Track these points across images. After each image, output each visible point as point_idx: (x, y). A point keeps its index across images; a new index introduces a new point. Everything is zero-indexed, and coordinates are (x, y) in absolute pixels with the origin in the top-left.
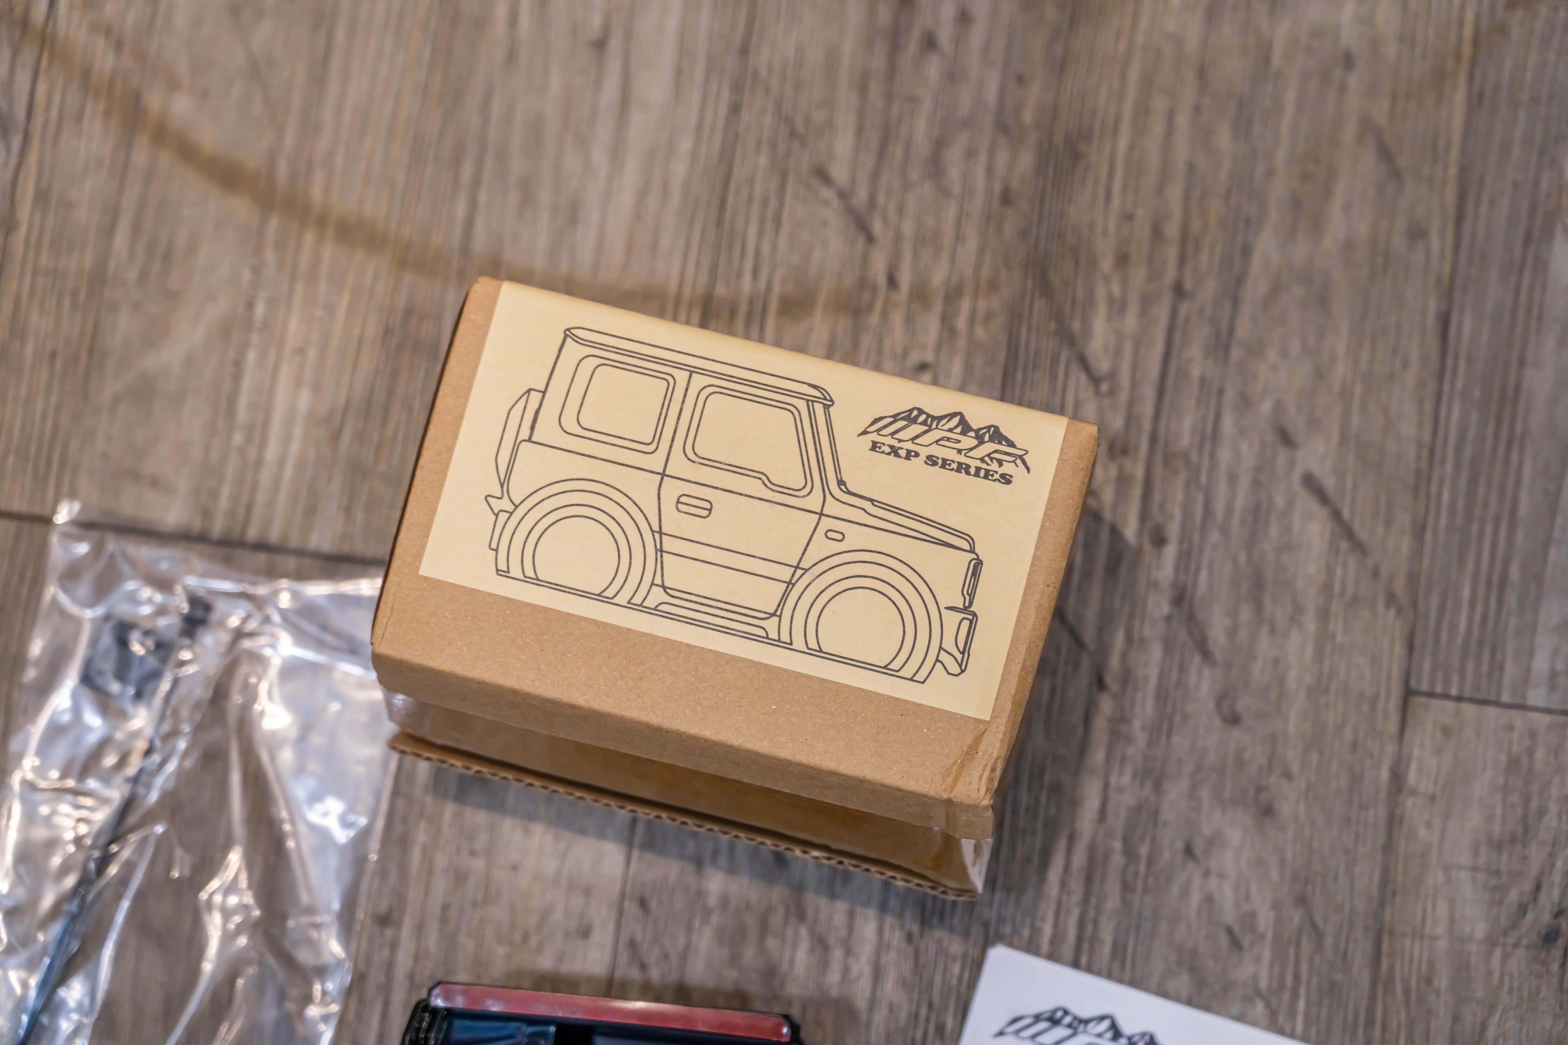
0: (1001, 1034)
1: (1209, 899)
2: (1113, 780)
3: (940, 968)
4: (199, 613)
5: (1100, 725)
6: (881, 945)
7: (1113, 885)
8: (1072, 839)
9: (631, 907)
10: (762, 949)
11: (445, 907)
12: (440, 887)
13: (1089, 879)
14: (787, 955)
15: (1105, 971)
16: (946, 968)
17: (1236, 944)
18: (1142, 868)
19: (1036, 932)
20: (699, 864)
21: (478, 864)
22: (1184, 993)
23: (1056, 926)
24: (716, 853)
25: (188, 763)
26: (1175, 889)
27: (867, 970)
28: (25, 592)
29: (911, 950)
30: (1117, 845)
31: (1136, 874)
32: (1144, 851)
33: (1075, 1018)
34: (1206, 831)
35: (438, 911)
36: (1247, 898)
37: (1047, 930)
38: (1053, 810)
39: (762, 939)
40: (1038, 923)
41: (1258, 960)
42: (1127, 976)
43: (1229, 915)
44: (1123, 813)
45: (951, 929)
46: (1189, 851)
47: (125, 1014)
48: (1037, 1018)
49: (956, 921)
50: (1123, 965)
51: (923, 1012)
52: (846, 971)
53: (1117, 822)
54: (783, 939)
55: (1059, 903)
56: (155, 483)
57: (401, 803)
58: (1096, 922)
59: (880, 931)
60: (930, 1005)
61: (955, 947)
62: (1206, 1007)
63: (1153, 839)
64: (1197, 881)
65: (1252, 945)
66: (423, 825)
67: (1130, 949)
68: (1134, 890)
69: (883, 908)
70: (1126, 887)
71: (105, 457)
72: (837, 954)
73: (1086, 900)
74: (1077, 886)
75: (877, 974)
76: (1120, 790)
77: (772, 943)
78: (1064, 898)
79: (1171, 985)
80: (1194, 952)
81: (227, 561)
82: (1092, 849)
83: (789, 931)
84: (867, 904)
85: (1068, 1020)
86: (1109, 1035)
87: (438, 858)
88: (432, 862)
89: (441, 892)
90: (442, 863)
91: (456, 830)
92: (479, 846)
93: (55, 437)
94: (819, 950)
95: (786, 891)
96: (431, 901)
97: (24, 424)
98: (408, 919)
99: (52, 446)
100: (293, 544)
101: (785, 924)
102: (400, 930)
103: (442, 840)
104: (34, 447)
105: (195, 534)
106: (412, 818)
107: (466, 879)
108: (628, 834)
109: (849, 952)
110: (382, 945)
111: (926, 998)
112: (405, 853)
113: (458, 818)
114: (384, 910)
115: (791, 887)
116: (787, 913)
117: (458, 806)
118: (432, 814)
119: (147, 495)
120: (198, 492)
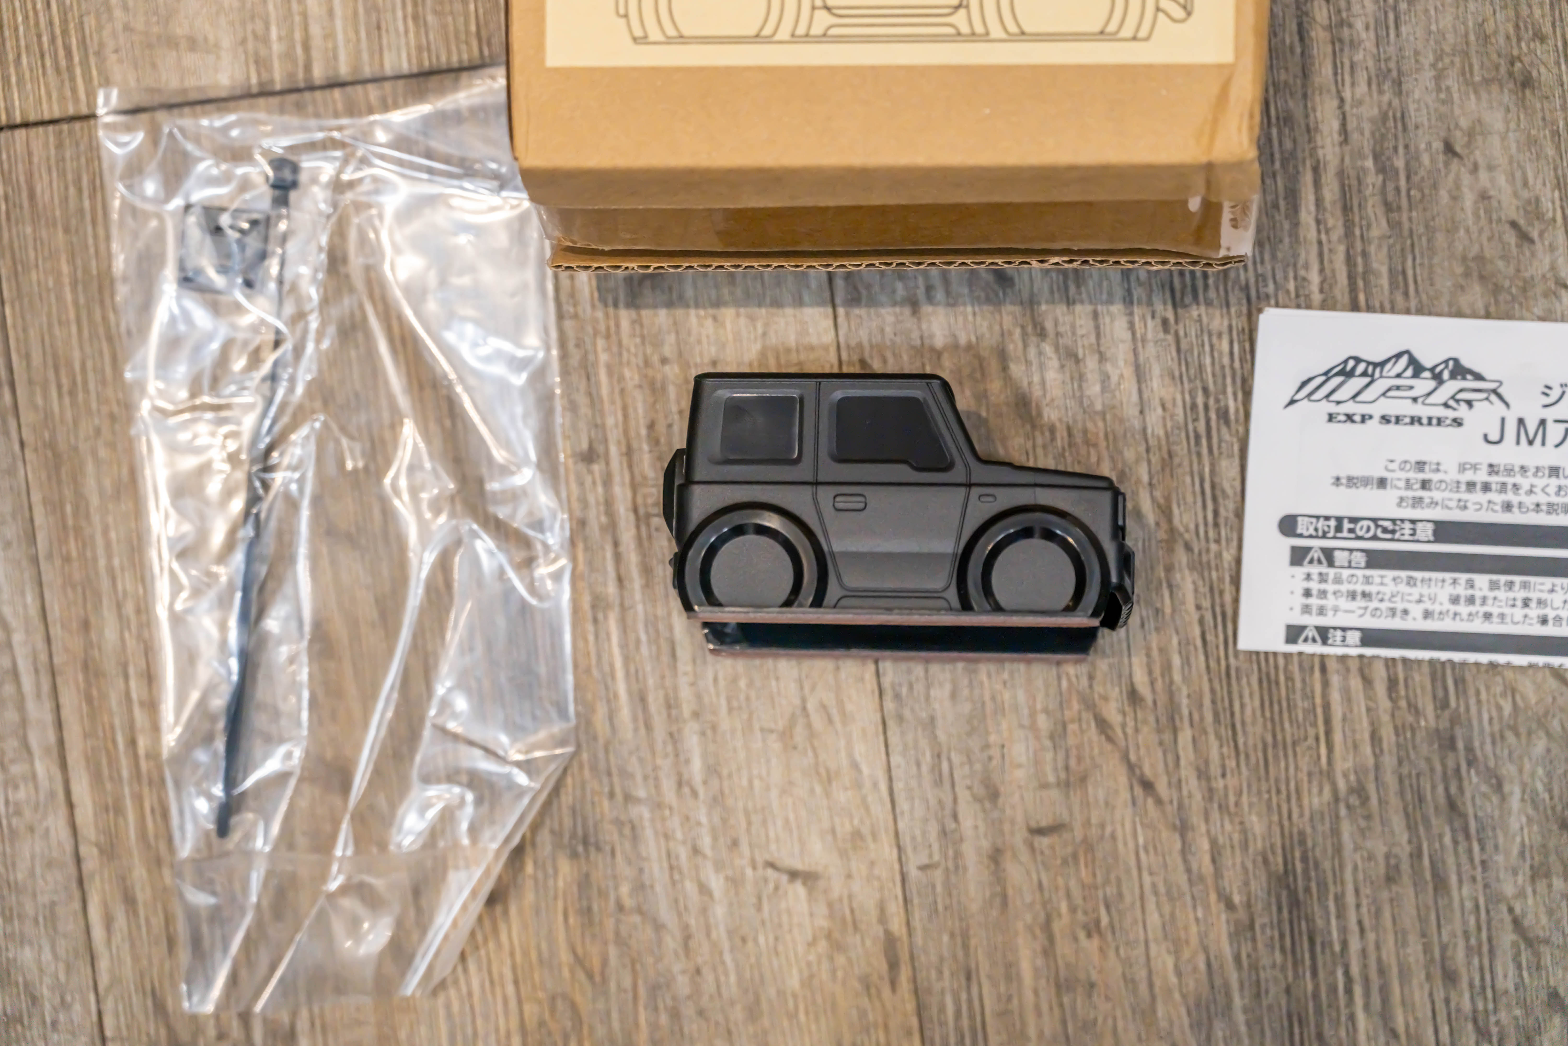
0: (1292, 402)
1: (1484, 196)
2: (1347, 94)
3: (1207, 348)
4: (287, 175)
5: (1319, 35)
6: (1137, 341)
7: (1373, 208)
8: (1316, 170)
10: (1006, 379)
11: (651, 426)
12: (639, 405)
13: (1346, 209)
14: (1036, 379)
15: (1387, 306)
16: (1212, 347)
17: (1525, 237)
18: (1403, 182)
19: (1302, 282)
20: (914, 305)
22: (1480, 306)
23: (1322, 270)
24: (929, 289)
25: (325, 345)
26: (1444, 196)
27: (1128, 372)
28: (87, 204)
29: (1170, 338)
30: (1369, 163)
31: (1398, 189)
32: (1400, 163)
33: (1369, 363)
34: (1464, 123)
35: (643, 432)
36: (1525, 184)
37: (1315, 278)
38: (1288, 145)
39: (1004, 368)
40: (1302, 273)
41: (1552, 248)
42: (1413, 304)
43: (1510, 208)
44: (1367, 127)
45: (1209, 303)
46: (1449, 149)
47: (339, 629)
48: (1328, 375)
49: (1212, 294)
50: (1406, 294)
51: (1200, 400)
52: (1105, 379)
53: (1363, 140)
54: (1028, 363)
55: (1320, 243)
56: (193, 44)
57: (568, 324)
58: (1365, 254)
59: (1132, 326)
60: (1205, 390)
61: (1218, 321)
62: (1508, 316)
63: (1406, 147)
64: (1466, 179)
65: (1541, 235)
66: (601, 343)
67: (1410, 273)
68: (1399, 208)
69: (1128, 300)
70: (1388, 207)
71: (127, 28)
72: (1091, 364)
73: (1348, 233)
74: (1335, 221)
75: (1140, 374)
76: (1359, 103)
77: (1015, 370)
78: (1323, 237)
79: (1464, 301)
80: (1480, 259)
81: (300, 108)
82: (1341, 174)
83: (1032, 352)
84: (1110, 301)
85: (1361, 367)
86: (1409, 373)
87: (627, 373)
88: (621, 378)
89: (640, 411)
90: (632, 379)
91: (638, 340)
92: (668, 350)
93: (64, 22)
94: (1070, 364)
95: (1017, 309)
96: (632, 423)
97: (26, 17)
98: (613, 450)
99: (65, 32)
100: (367, 71)
101: (1025, 346)
102: (607, 464)
103: (625, 354)
104: (45, 39)
105: (255, 90)
106: (587, 339)
107: (664, 389)
108: (827, 294)
109: (1102, 358)
110: (594, 483)
111: (1198, 383)
112: (588, 378)
113: (637, 327)
114: (585, 446)
115: (1022, 303)
116: (1024, 334)
117: (633, 313)
118: (608, 328)
119: (190, 59)
120: (244, 41)
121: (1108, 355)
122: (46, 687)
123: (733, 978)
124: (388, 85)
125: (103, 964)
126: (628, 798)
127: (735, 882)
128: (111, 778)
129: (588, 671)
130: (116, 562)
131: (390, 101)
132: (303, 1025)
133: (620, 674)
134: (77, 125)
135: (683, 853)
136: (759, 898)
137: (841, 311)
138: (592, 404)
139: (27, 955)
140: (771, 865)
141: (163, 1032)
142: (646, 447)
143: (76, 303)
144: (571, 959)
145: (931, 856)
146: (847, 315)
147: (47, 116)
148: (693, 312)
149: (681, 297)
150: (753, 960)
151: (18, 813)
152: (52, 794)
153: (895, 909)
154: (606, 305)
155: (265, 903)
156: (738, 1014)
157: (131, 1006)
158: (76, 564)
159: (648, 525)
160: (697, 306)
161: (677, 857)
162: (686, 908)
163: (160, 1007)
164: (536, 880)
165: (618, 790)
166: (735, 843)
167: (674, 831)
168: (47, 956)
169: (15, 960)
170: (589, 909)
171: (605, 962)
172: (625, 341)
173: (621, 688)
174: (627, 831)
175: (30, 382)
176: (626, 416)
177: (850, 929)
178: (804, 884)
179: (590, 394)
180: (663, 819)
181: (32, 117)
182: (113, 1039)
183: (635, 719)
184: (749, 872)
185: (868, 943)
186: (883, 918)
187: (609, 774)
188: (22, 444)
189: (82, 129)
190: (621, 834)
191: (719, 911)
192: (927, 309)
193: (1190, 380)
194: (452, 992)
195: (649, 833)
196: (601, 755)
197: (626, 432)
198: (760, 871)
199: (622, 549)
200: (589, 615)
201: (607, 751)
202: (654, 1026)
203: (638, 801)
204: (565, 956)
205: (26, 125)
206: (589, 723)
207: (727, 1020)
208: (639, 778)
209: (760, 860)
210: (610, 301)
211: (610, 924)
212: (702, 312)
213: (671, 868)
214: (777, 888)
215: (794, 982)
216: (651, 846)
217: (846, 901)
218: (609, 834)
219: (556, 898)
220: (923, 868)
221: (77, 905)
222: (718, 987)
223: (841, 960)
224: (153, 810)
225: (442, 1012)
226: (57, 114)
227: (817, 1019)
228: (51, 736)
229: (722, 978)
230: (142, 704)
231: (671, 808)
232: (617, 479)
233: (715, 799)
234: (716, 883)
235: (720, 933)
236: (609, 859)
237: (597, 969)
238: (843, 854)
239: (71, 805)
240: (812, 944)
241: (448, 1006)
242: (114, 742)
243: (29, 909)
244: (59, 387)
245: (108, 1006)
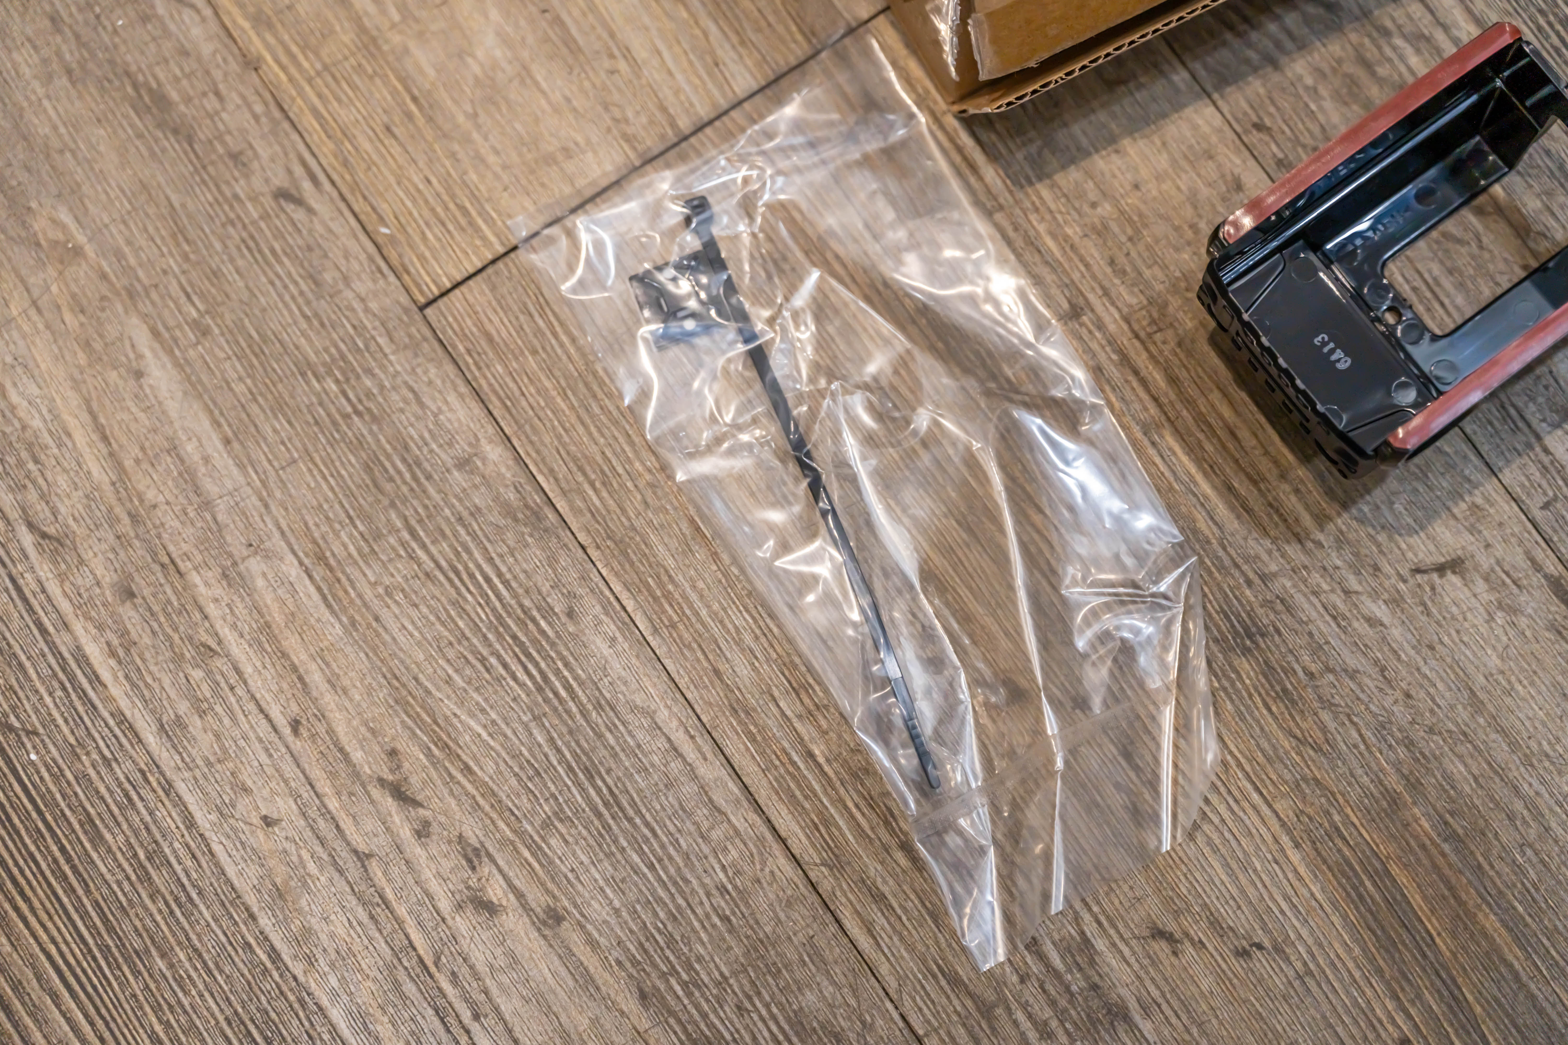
9: (1254, 138)
10: (1381, 81)
11: (1112, 262)
12: (1092, 251)
14: (1403, 69)
20: (1272, 62)
21: (1106, 209)
24: (1278, 45)
28: (540, 322)
35: (1108, 270)
39: (1373, 74)
47: (938, 561)
51: (1542, 21)
54: (1389, 60)
56: (567, 153)
66: (1033, 217)
71: (505, 167)
77: (1382, 71)
81: (683, 158)
83: (1387, 50)
87: (1069, 231)
88: (1066, 238)
89: (1096, 255)
90: (1076, 233)
91: (1063, 200)
92: (1092, 196)
93: (449, 190)
94: (1423, 45)
95: (1356, 25)
96: (1095, 268)
97: (414, 201)
98: (1091, 297)
99: (453, 197)
100: (724, 104)
101: (1379, 48)
102: (1093, 310)
103: (1059, 217)
104: (439, 210)
105: (637, 163)
106: (1020, 221)
107: (1106, 227)
108: (1197, 88)
109: (1446, 28)
110: (1090, 332)
111: (1533, 9)
112: (1039, 251)
113: (1056, 190)
114: (1066, 306)
115: (1357, 19)
116: (1373, 40)
117: (1048, 181)
118: (1033, 203)
119: (570, 167)
120: (609, 130)
121: (1448, 22)
122: (707, 749)
123: (1440, 686)
124: (746, 105)
125: (884, 969)
126: (1264, 578)
127: (1395, 602)
128: (806, 797)
129: (1171, 488)
130: (716, 607)
131: (755, 116)
132: (1091, 928)
133: (1199, 478)
134: (500, 265)
135: (1337, 600)
136: (1424, 604)
137: (1216, 96)
138: (1054, 270)
139: (810, 998)
140: (1418, 571)
141: (969, 1003)
142: (1117, 281)
143: (572, 407)
144: (1294, 743)
145: (1545, 493)
146: (1222, 97)
147: (471, 270)
148: (1096, 157)
149: (1079, 149)
150: (1449, 660)
151: (738, 873)
152: (761, 839)
153: (1542, 554)
154: (1022, 187)
155: (999, 836)
156: (1463, 714)
157: (928, 995)
158: (681, 626)
159: (1155, 343)
160: (1097, 151)
161: (1335, 607)
162: (1366, 646)
163: (955, 981)
164: (1225, 689)
165: (1251, 575)
166: (1377, 568)
167: (1318, 585)
168: (829, 990)
169: (801, 1008)
170: (1285, 690)
171: (1324, 729)
172: (1053, 207)
173: (1206, 487)
174: (1279, 607)
175: (564, 493)
176: (1087, 266)
177: (1515, 590)
178: (1454, 572)
179: (1047, 263)
180: (1305, 581)
181: (459, 278)
182: (926, 1035)
183: (1232, 509)
184: (1402, 586)
185: (1537, 594)
186: (1537, 567)
187: (1237, 566)
188: (583, 548)
189: (506, 265)
190: (1276, 613)
191: (1396, 633)
192: (1283, 60)
193: (1525, 11)
194: (1206, 827)
195: (1299, 598)
196: (1221, 553)
197: (1094, 277)
198: (1411, 582)
199: (1144, 373)
200: (1146, 442)
201: (1224, 549)
202: (1397, 766)
203: (1275, 575)
204: (1286, 743)
205: (457, 285)
206: (1195, 531)
207: (1457, 725)
208: (1265, 557)
209: (1405, 572)
210: (1023, 181)
211: (1310, 694)
212: (1104, 153)
213: (1334, 618)
214: (1433, 589)
215: (1494, 661)
216: (1308, 608)
217: (1497, 569)
218: (1265, 616)
219: (1250, 696)
220: (1546, 506)
221: (833, 928)
222: (1433, 700)
223: (1523, 622)
224: (857, 806)
225: (1207, 850)
226: (479, 265)
227: (1532, 683)
228: (734, 787)
229: (1432, 690)
230: (799, 717)
231: (1305, 567)
232: (1107, 320)
233: (1338, 540)
234: (1380, 611)
235: (1408, 653)
236: (1276, 637)
237: (1321, 740)
238: (1472, 530)
239: (783, 841)
240: (1491, 618)
241: (1210, 842)
242: (793, 763)
243: (791, 955)
244: (592, 484)
245: (907, 1005)
